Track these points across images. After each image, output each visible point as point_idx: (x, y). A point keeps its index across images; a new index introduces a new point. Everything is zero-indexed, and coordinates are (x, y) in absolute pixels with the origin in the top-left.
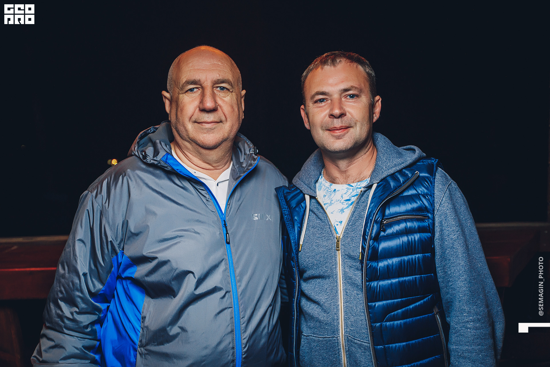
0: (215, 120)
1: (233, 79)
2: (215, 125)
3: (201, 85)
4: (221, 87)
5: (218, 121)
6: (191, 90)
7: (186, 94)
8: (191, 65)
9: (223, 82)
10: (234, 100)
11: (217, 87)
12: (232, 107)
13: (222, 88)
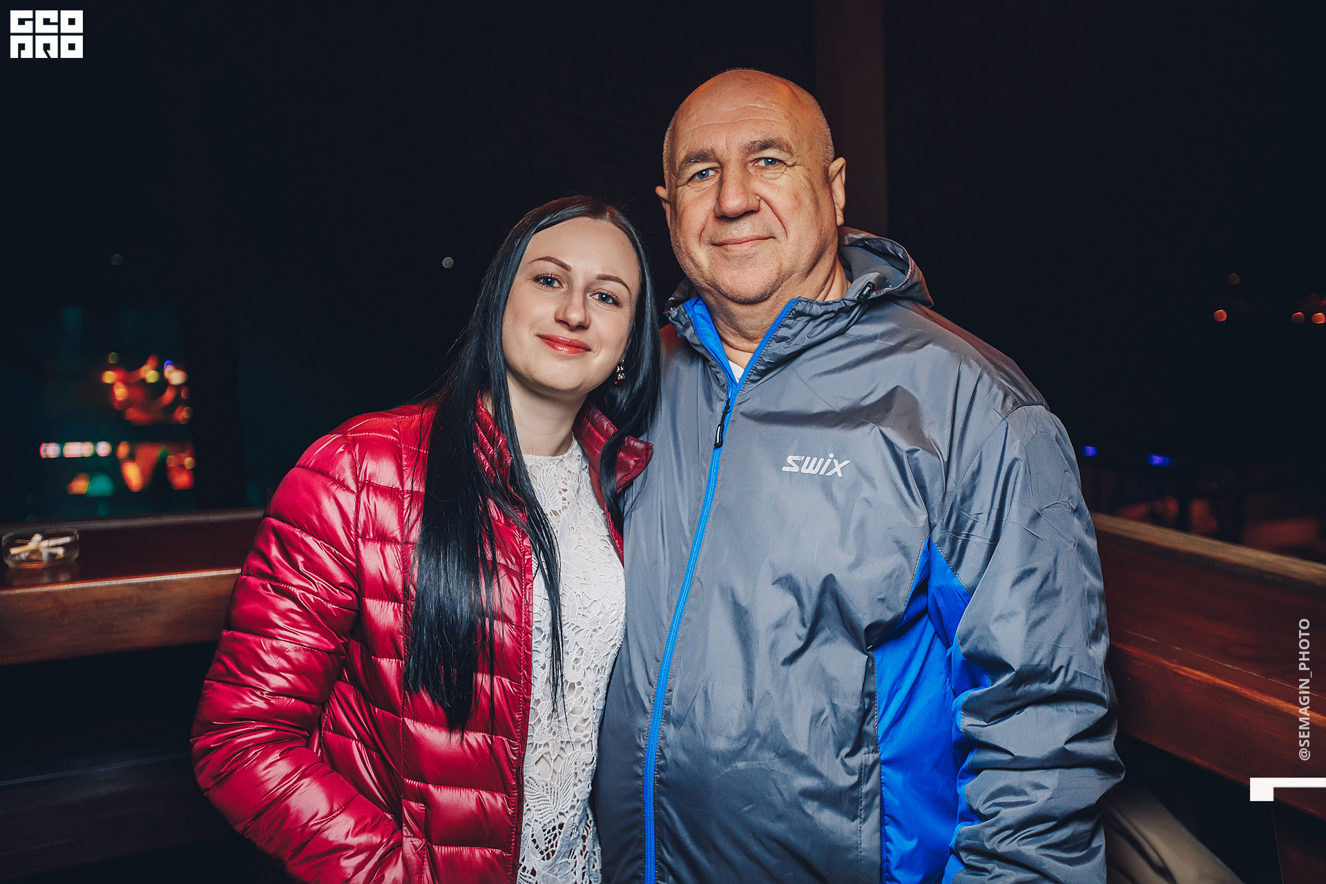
0: (755, 234)
1: (795, 137)
2: (755, 245)
3: (717, 161)
4: (766, 159)
5: (762, 235)
6: (702, 174)
7: (689, 184)
8: (694, 118)
9: (766, 145)
10: (801, 180)
11: (758, 160)
12: (797, 197)
13: (770, 160)
